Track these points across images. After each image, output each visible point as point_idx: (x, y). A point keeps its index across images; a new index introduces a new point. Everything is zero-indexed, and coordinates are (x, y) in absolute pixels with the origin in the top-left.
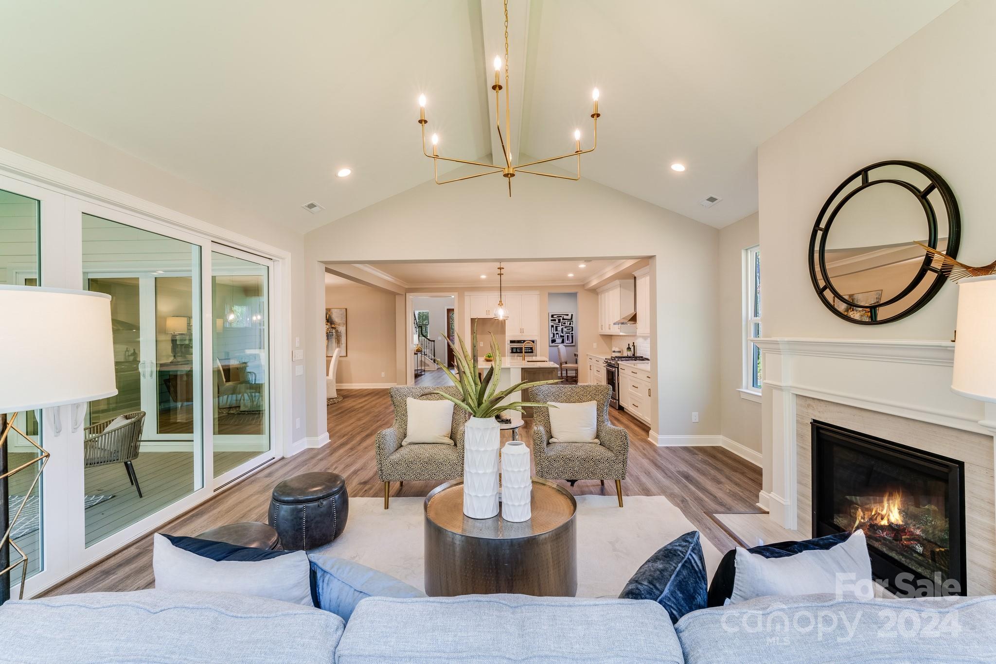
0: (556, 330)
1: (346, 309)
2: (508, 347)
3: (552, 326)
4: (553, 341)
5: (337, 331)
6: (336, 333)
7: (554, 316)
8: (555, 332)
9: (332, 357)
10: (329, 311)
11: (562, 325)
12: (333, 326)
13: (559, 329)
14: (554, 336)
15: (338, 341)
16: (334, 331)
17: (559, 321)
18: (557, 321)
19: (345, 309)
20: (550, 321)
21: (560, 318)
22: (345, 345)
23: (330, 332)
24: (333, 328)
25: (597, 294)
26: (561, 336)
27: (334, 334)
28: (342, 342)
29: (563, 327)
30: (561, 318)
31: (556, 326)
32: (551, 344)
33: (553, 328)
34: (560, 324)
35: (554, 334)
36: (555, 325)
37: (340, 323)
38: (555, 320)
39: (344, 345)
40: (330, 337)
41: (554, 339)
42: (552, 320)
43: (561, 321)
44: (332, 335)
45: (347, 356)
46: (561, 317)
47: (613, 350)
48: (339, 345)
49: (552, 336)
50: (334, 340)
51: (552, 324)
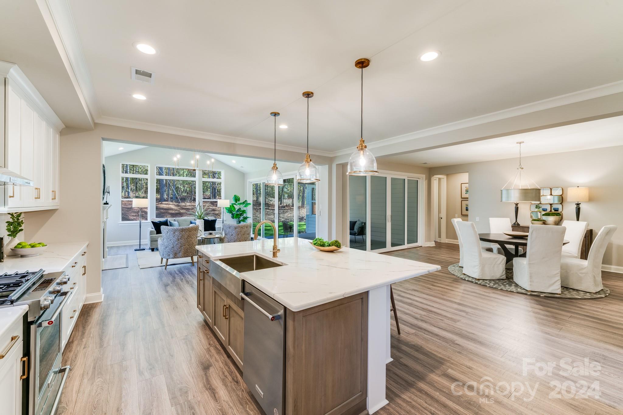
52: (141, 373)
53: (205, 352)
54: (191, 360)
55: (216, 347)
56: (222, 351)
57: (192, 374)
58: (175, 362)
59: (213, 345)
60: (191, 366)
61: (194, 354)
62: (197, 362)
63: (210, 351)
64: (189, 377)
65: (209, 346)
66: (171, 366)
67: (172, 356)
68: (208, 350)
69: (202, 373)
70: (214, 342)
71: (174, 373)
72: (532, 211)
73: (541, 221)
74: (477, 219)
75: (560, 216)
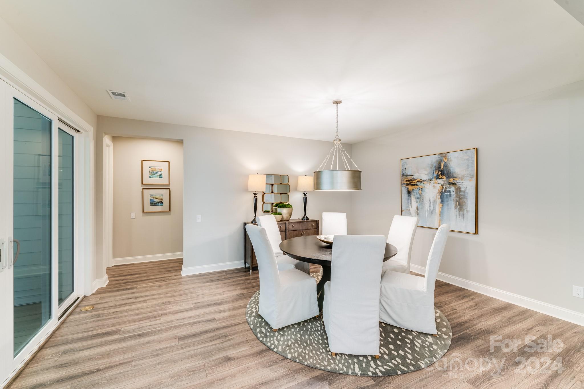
1: (477, 150)
5: (458, 190)
6: (456, 192)
9: (437, 229)
10: (445, 156)
12: (451, 180)
15: (460, 205)
16: (453, 189)
19: (474, 151)
22: (474, 214)
23: (445, 191)
24: (451, 184)
27: (454, 193)
28: (468, 209)
37: (464, 176)
39: (471, 215)
40: (445, 199)
44: (450, 195)
45: (477, 232)
48: (461, 213)
50: (452, 204)
72: (264, 203)
73: (279, 214)
74: (199, 219)
75: (292, 207)
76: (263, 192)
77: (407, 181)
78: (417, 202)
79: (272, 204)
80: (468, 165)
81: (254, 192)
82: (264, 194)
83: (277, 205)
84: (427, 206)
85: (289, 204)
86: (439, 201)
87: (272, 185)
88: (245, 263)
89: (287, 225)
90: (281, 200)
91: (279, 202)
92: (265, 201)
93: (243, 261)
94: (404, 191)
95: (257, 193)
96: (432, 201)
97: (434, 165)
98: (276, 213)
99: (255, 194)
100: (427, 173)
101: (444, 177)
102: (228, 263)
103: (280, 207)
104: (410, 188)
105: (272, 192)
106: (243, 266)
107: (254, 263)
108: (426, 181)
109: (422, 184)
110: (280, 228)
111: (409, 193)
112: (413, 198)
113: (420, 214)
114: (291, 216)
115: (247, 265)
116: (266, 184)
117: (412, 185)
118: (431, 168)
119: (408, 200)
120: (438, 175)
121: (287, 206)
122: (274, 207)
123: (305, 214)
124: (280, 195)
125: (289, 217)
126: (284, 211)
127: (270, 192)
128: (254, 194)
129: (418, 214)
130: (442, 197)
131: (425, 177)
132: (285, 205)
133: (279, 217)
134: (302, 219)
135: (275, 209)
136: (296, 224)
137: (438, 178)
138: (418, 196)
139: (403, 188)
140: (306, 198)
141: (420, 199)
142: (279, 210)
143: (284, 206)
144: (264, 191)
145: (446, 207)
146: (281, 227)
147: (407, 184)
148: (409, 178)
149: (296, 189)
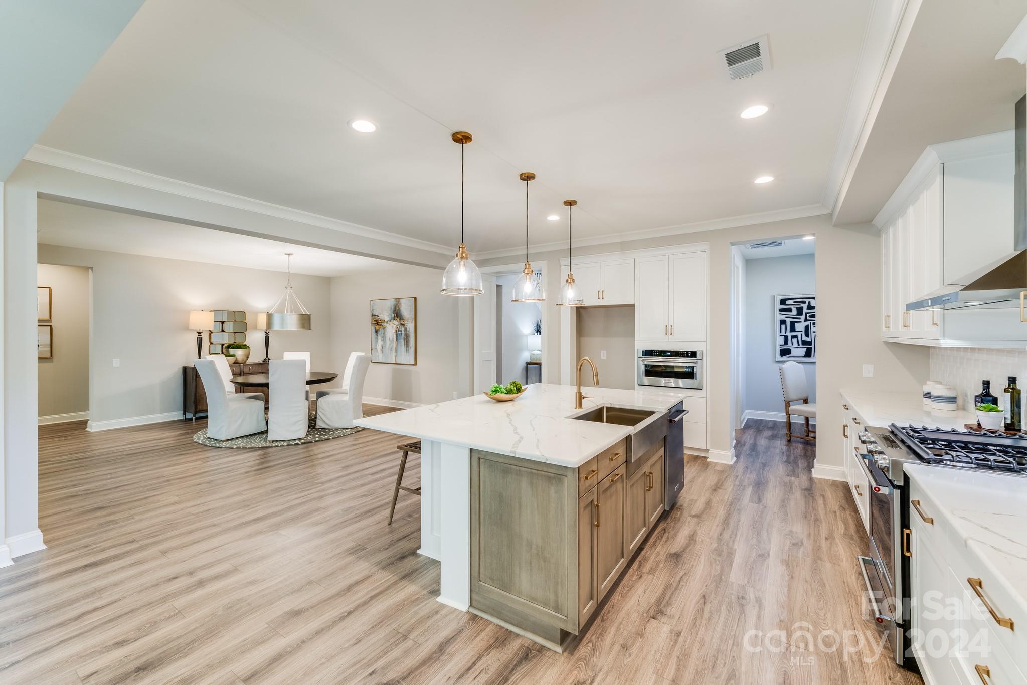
0: (793, 329)
1: (415, 299)
2: (639, 364)
3: (783, 322)
4: (785, 352)
5: (406, 330)
6: (405, 332)
7: (788, 302)
8: (789, 335)
10: (399, 302)
11: (806, 320)
12: (402, 322)
13: (800, 327)
14: (786, 342)
15: (407, 344)
16: (403, 329)
17: (800, 311)
18: (794, 311)
19: (413, 300)
20: (777, 312)
21: (802, 305)
23: (399, 331)
24: (402, 325)
25: (877, 233)
26: (804, 343)
27: (403, 333)
28: (411, 345)
29: (808, 323)
30: (805, 306)
31: (791, 322)
32: (780, 358)
33: (783, 326)
34: (803, 318)
35: (786, 338)
36: (788, 321)
37: (409, 319)
38: (790, 310)
39: (413, 349)
40: (399, 338)
41: (786, 347)
42: (781, 310)
43: (805, 311)
44: (401, 334)
45: (416, 364)
46: (804, 302)
47: (927, 389)
48: (407, 348)
49: (781, 341)
50: (402, 341)
51: (783, 318)
52: (759, 602)
53: (658, 571)
54: (685, 573)
55: (639, 567)
56: (639, 558)
57: (696, 560)
58: (706, 586)
59: (639, 573)
60: (692, 568)
61: (673, 579)
62: (680, 567)
63: (651, 569)
64: (703, 560)
65: (645, 576)
66: (714, 584)
67: (704, 596)
68: (652, 571)
69: (685, 554)
70: (632, 576)
71: (716, 574)
72: (212, 343)
73: (232, 356)
74: (116, 363)
75: (249, 347)
76: (210, 331)
77: (375, 321)
78: (382, 341)
79: (223, 344)
80: (411, 311)
81: (198, 331)
82: (212, 333)
83: (229, 346)
84: (388, 342)
85: (245, 345)
86: (395, 339)
87: (223, 323)
88: (184, 414)
89: (242, 367)
90: (235, 340)
91: (232, 342)
92: (212, 341)
93: (182, 412)
94: (373, 331)
95: (201, 332)
96: (391, 340)
97: (392, 308)
98: (228, 355)
99: (199, 333)
100: (387, 315)
101: (398, 319)
102: (159, 415)
103: (233, 348)
104: (377, 327)
105: (223, 331)
106: (182, 417)
107: (197, 410)
108: (387, 322)
109: (385, 324)
110: (232, 370)
111: (376, 332)
112: (379, 337)
113: (384, 351)
114: (248, 358)
115: (189, 415)
116: (215, 322)
117: (378, 325)
118: (390, 310)
119: (376, 338)
120: (395, 317)
121: (242, 346)
122: (225, 348)
123: (267, 356)
124: (233, 334)
125: (246, 359)
126: (239, 353)
127: (221, 331)
128: (197, 333)
129: (382, 352)
130: (397, 336)
131: (387, 319)
132: (240, 345)
133: (232, 359)
134: (263, 361)
135: (227, 350)
136: (254, 366)
137: (394, 320)
138: (383, 335)
139: (372, 327)
140: (268, 337)
141: (383, 338)
142: (232, 351)
143: (238, 346)
144: (212, 330)
145: (399, 344)
146: (234, 369)
147: (375, 324)
148: (377, 318)
149: (255, 328)
